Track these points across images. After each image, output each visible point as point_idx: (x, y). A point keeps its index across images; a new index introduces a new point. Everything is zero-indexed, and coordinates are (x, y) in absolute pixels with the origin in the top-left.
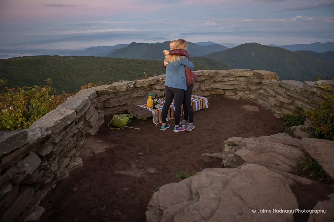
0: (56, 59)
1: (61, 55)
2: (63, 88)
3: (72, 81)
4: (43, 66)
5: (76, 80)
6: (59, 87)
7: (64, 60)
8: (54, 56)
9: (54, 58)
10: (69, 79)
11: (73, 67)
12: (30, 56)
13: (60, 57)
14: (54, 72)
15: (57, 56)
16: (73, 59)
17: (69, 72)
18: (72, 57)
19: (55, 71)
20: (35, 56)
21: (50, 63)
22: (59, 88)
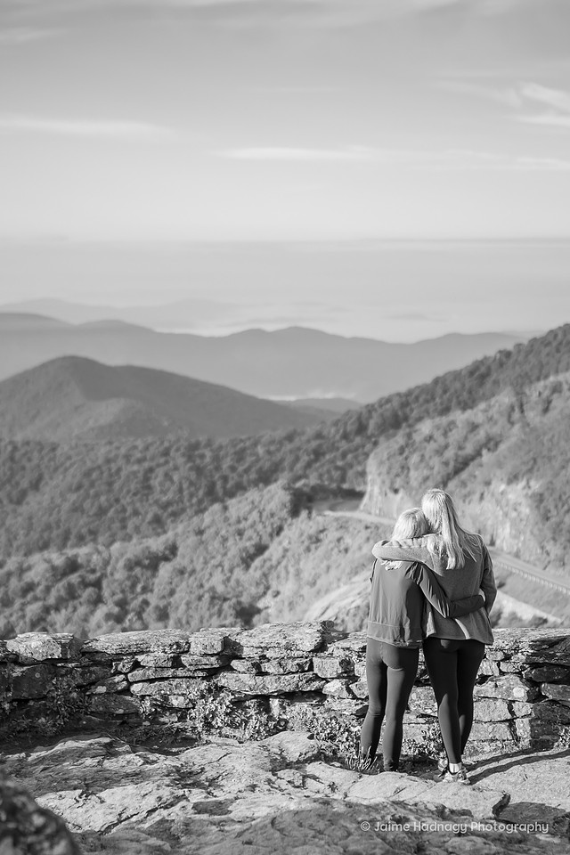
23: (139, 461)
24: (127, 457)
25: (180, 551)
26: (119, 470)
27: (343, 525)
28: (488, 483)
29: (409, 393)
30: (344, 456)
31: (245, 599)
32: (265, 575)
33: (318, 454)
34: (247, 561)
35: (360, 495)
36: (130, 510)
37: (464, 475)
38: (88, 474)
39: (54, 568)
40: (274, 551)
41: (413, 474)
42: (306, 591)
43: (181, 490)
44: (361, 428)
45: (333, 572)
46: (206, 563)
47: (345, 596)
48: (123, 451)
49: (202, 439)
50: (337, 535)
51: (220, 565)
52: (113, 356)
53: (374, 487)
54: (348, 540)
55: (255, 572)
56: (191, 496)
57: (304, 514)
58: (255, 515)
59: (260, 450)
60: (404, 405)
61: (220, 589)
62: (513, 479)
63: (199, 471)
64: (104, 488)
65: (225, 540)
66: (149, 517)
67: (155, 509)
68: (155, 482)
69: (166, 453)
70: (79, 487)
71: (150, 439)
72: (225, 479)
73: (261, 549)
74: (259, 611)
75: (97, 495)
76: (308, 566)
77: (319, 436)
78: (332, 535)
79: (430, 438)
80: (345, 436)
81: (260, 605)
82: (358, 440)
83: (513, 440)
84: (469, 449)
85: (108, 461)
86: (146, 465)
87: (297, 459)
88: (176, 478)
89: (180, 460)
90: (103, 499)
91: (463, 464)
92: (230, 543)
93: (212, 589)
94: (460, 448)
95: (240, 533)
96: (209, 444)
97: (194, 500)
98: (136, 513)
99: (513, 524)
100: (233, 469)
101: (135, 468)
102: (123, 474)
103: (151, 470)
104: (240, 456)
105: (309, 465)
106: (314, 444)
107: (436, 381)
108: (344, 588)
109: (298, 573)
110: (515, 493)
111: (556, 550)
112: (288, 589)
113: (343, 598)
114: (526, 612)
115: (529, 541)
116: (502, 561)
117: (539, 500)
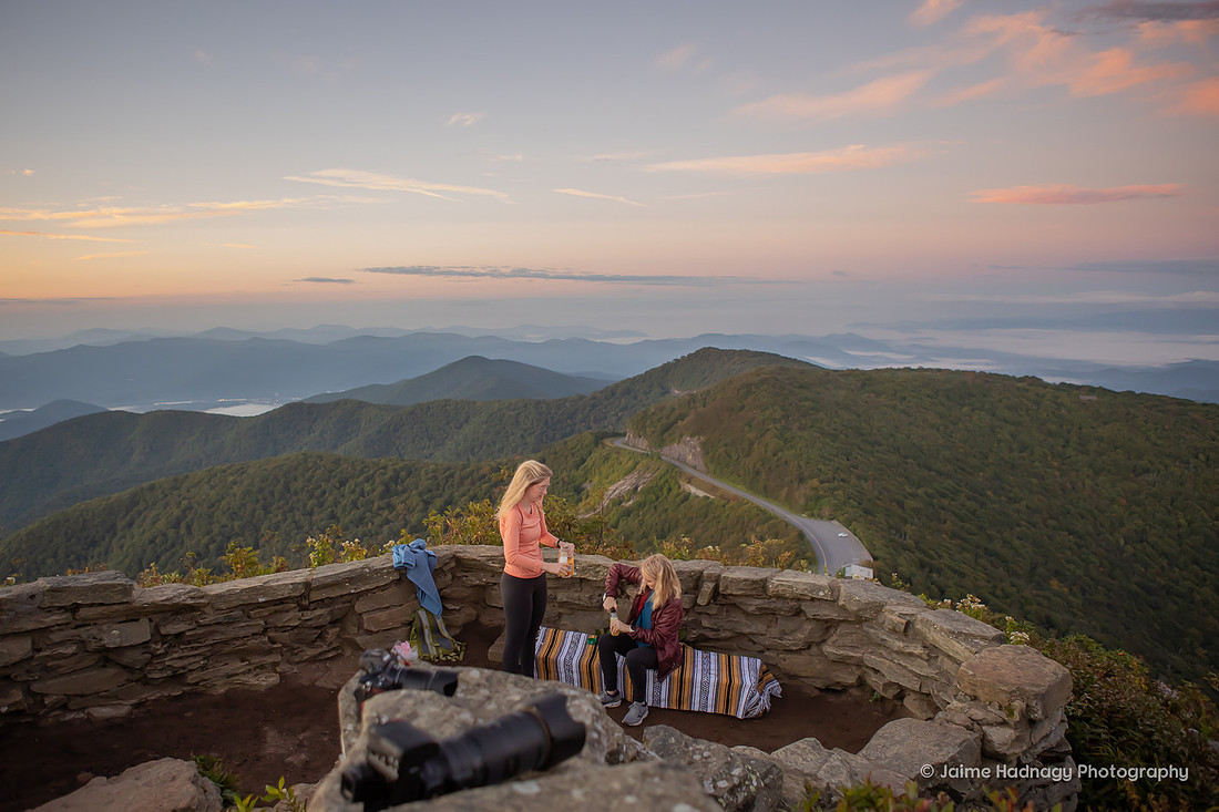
0: (1028, 391)
1: (1048, 380)
2: (1024, 503)
3: (1068, 484)
4: (973, 410)
5: (1088, 482)
6: (1011, 495)
7: (1057, 397)
8: (1022, 380)
9: (1020, 385)
10: (1057, 473)
11: (1084, 430)
12: (939, 370)
13: (1046, 385)
14: (1008, 437)
15: (1034, 381)
16: (1094, 398)
17: (1064, 447)
18: (1091, 390)
19: (1013, 436)
20: (958, 371)
21: (1001, 401)
22: (1010, 499)
23: (513, 410)
24: (508, 407)
26: (504, 414)
27: (618, 451)
28: (681, 436)
31: (577, 484)
32: (586, 473)
33: (594, 406)
34: (577, 466)
35: (624, 435)
36: (510, 432)
37: (671, 431)
38: (491, 415)
39: (492, 468)
40: (589, 462)
41: (648, 429)
42: (605, 481)
43: (533, 423)
45: (615, 474)
47: (623, 485)
48: (505, 404)
49: (542, 399)
50: (616, 456)
51: (565, 468)
53: (630, 435)
54: (621, 459)
55: (581, 472)
57: (601, 446)
59: (567, 404)
62: (692, 435)
63: (541, 414)
64: (498, 422)
65: (566, 457)
66: (519, 436)
67: (522, 432)
68: (521, 420)
69: (526, 406)
70: (487, 421)
71: (518, 399)
72: (552, 418)
73: (583, 461)
74: (584, 489)
75: (495, 426)
76: (604, 469)
78: (614, 456)
79: (654, 413)
81: (584, 486)
83: (692, 417)
84: (672, 419)
85: (499, 410)
86: (517, 411)
88: (530, 417)
89: (532, 409)
90: (498, 427)
91: (670, 426)
94: (668, 418)
95: (573, 453)
96: (545, 401)
99: (694, 455)
101: (512, 412)
102: (506, 415)
103: (519, 414)
106: (592, 402)
108: (622, 482)
109: (600, 473)
110: (694, 441)
111: (712, 467)
112: (596, 479)
113: (622, 486)
114: (701, 494)
115: (700, 463)
116: (690, 471)
117: (703, 445)
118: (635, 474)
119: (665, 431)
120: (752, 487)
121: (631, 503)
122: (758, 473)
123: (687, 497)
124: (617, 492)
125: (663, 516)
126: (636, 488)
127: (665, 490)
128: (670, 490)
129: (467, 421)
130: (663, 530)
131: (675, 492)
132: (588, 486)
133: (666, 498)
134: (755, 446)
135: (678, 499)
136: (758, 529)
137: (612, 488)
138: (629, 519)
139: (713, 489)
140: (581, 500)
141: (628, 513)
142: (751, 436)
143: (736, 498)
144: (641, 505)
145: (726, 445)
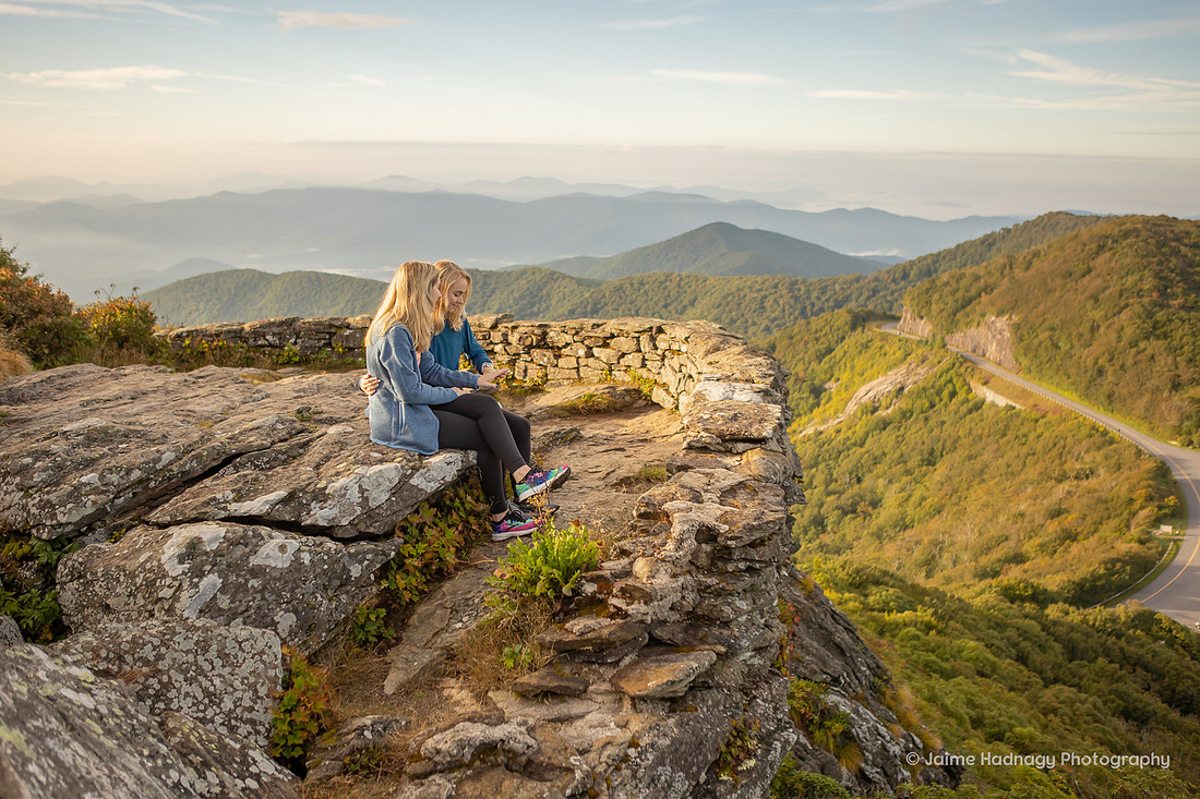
23: (758, 291)
24: (751, 288)
25: (778, 348)
26: (745, 296)
27: (885, 338)
28: (983, 315)
29: (939, 254)
30: (892, 294)
31: (817, 382)
32: (831, 368)
33: (875, 291)
34: (820, 357)
35: (898, 319)
36: (750, 321)
37: (968, 309)
38: (725, 297)
40: (838, 352)
41: (934, 307)
42: (857, 379)
43: (784, 311)
44: (905, 276)
45: (875, 369)
46: (793, 357)
47: (882, 383)
48: (748, 283)
49: (800, 278)
50: (880, 344)
51: (803, 359)
52: (746, 223)
53: (907, 315)
54: (887, 348)
55: (824, 365)
56: (790, 315)
57: (859, 329)
58: (827, 328)
59: (837, 287)
60: (935, 262)
61: (801, 374)
62: (1000, 314)
63: (796, 299)
64: (735, 307)
65: (806, 343)
66: (763, 327)
67: (766, 321)
68: (767, 305)
69: (776, 286)
70: (719, 306)
71: (766, 277)
72: (813, 305)
73: (830, 350)
74: (825, 390)
75: (730, 311)
76: (859, 363)
77: (876, 280)
78: (877, 344)
79: (947, 284)
80: (894, 281)
81: (827, 386)
82: (902, 283)
83: (1003, 287)
84: (973, 292)
85: (739, 290)
86: (763, 293)
87: (861, 294)
88: (781, 302)
89: (785, 292)
90: (734, 313)
91: (967, 302)
92: (810, 345)
93: (797, 374)
94: (967, 291)
95: (817, 340)
96: (804, 282)
97: (792, 318)
98: (754, 324)
99: (999, 343)
100: (818, 298)
101: (755, 295)
102: (747, 299)
103: (766, 297)
104: (824, 290)
105: (868, 298)
106: (873, 285)
107: (958, 246)
108: (881, 379)
109: (852, 368)
110: (1002, 323)
111: (1025, 362)
112: (845, 377)
113: (880, 385)
114: (1002, 402)
115: (1008, 355)
116: (988, 367)
117: (1016, 328)
118: (903, 369)
119: (962, 308)
120: (1087, 392)
121: (889, 411)
122: (1101, 372)
123: (979, 405)
124: (871, 394)
125: (936, 431)
126: (902, 389)
127: (945, 393)
128: (953, 394)
129: (692, 303)
130: (932, 453)
131: (961, 396)
132: (831, 385)
133: (946, 406)
134: (1102, 330)
135: (964, 409)
136: (1087, 458)
137: (864, 389)
138: (885, 433)
139: (1023, 395)
140: (818, 405)
141: (884, 425)
142: (1097, 314)
143: (1058, 409)
144: (906, 415)
145: (1052, 329)
